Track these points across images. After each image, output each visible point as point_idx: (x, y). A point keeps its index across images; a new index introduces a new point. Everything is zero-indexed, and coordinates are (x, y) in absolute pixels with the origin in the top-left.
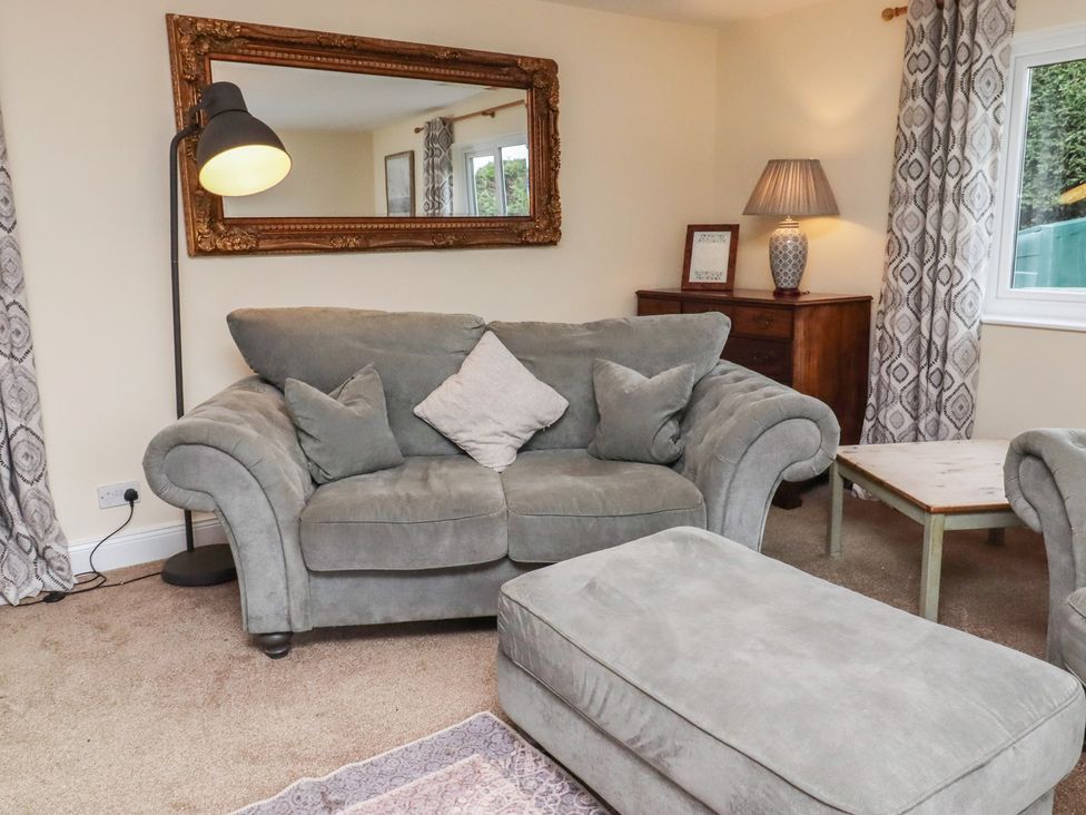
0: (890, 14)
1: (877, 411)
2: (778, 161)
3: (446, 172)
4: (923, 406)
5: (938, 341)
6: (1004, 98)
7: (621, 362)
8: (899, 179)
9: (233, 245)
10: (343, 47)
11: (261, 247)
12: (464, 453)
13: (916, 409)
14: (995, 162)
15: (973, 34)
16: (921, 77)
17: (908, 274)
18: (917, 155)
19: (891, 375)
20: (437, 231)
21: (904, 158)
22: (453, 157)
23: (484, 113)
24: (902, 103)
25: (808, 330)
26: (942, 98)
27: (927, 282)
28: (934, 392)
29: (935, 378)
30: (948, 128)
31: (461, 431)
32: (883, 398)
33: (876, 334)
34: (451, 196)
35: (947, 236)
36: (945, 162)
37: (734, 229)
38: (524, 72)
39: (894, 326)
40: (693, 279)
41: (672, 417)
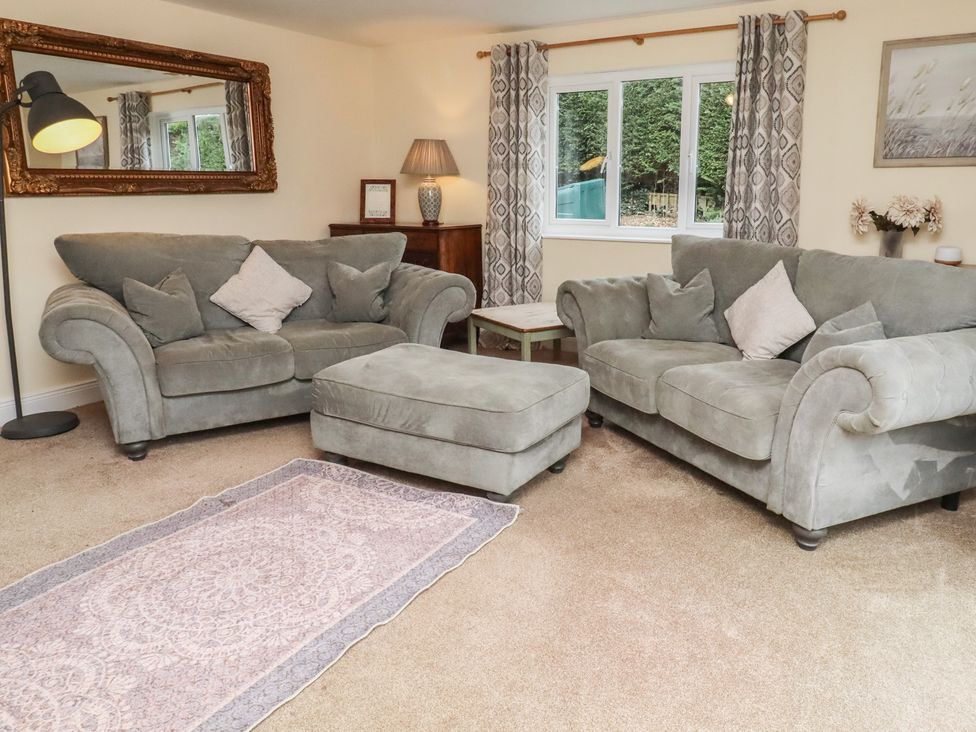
0: (482, 55)
1: (489, 294)
2: (421, 140)
3: (144, 135)
4: (515, 288)
5: (520, 249)
6: (545, 111)
7: (344, 263)
8: (493, 153)
9: (40, 189)
10: (115, 46)
11: (61, 190)
12: (247, 325)
13: (511, 290)
14: (543, 146)
15: (527, 73)
16: (501, 95)
17: (501, 210)
18: (502, 140)
19: (496, 270)
20: (190, 181)
21: (495, 141)
22: (150, 123)
23: (183, 90)
24: (491, 109)
25: (447, 244)
26: (513, 108)
27: (512, 215)
28: (520, 279)
29: (520, 271)
30: (518, 126)
31: (245, 310)
32: (492, 285)
33: (485, 247)
34: (150, 154)
35: (521, 188)
36: (517, 144)
37: (392, 183)
38: (246, 71)
39: (495, 241)
40: (367, 216)
41: (380, 293)
